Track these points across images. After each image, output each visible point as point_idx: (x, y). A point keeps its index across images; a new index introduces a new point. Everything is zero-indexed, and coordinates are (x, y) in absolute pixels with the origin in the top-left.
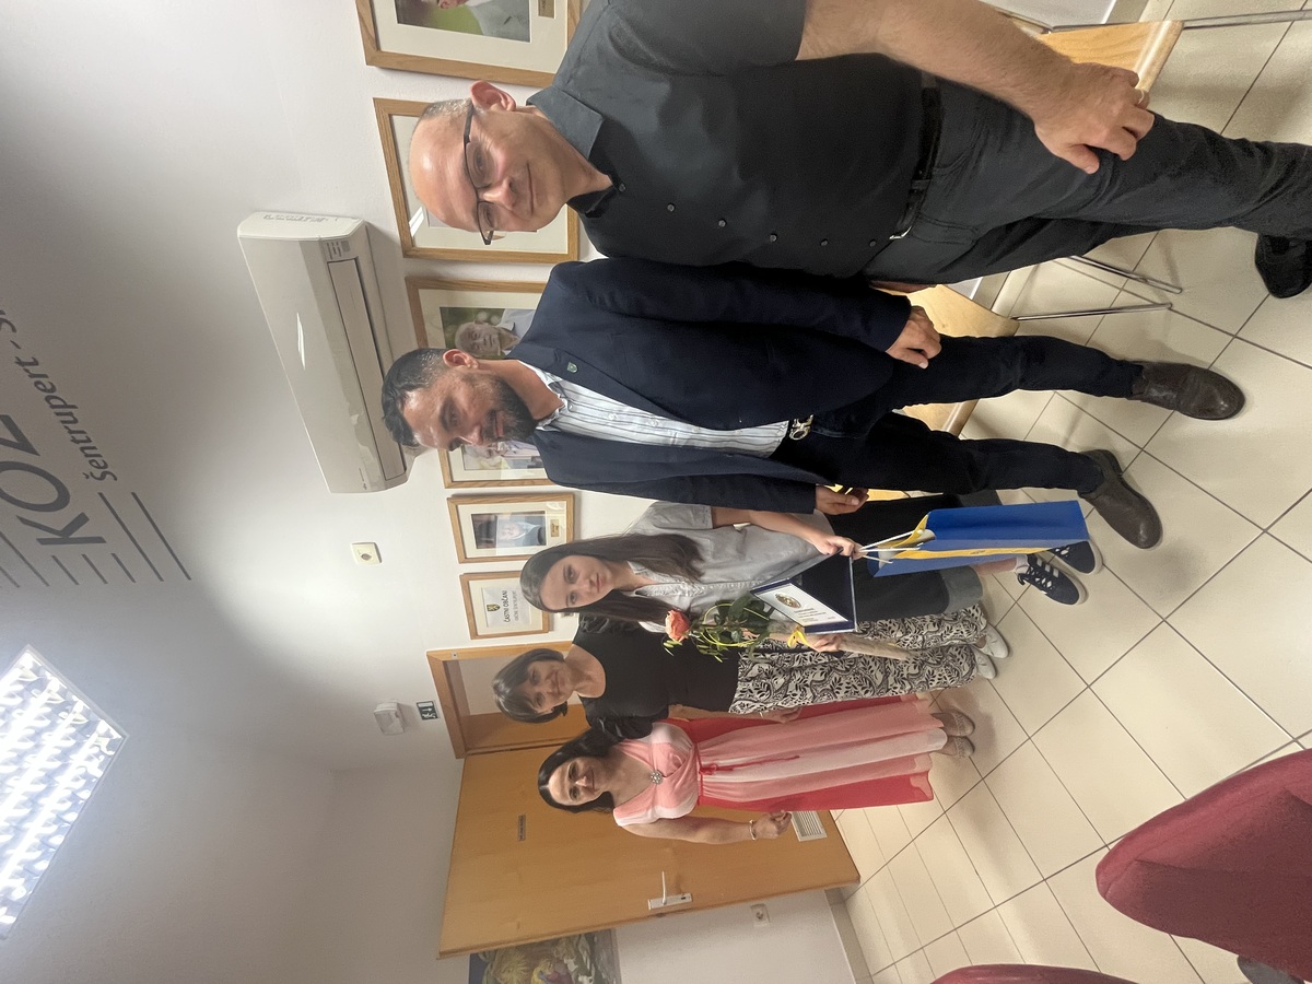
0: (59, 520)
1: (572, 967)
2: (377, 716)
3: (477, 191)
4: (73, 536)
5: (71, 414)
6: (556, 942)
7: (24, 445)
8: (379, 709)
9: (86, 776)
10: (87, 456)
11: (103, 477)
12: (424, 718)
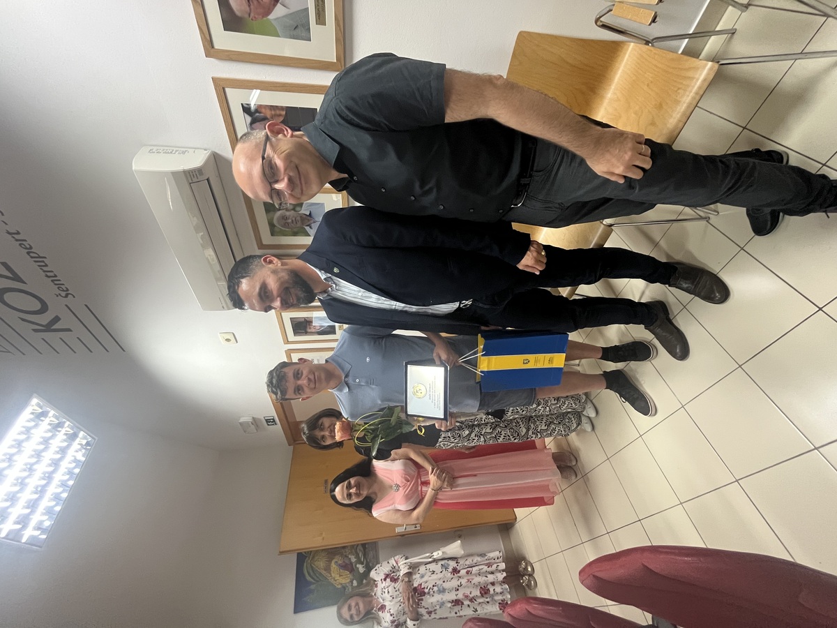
0: (44, 319)
1: (353, 560)
2: (241, 424)
3: (270, 184)
4: (52, 328)
5: (43, 262)
6: (344, 547)
7: (17, 278)
8: (242, 420)
9: (76, 461)
10: (56, 284)
11: (66, 296)
12: (268, 425)
